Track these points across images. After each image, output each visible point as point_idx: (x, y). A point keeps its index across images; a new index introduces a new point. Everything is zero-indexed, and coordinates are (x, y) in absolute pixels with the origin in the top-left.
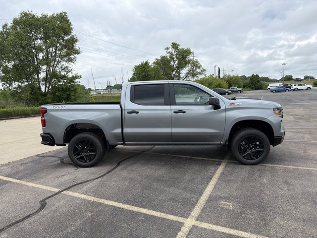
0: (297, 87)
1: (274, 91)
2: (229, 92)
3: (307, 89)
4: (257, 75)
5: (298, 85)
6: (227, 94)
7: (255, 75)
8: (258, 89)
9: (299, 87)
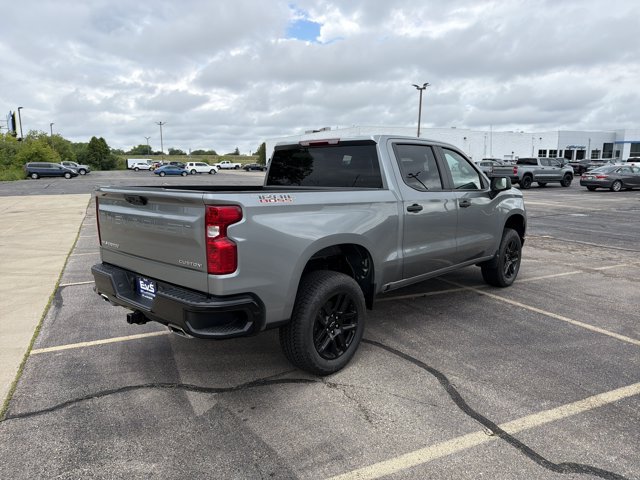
0: (194, 167)
1: (163, 174)
2: (74, 171)
3: (210, 173)
4: (101, 139)
5: (197, 165)
6: (68, 175)
7: (98, 138)
8: (108, 170)
9: (199, 169)
